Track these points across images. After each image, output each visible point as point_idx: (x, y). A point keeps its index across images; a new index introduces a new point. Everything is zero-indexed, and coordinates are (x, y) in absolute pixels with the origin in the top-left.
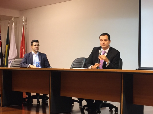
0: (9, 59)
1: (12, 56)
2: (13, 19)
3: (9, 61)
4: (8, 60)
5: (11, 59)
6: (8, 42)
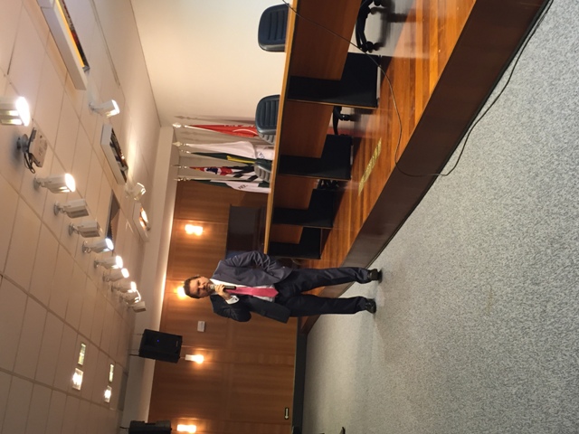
0: (255, 158)
1: (249, 151)
2: (178, 144)
3: (260, 157)
4: (258, 159)
5: (256, 153)
6: (223, 156)
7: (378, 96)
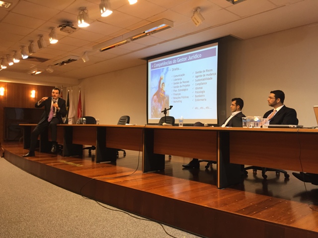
1: (71, 115)
4: (68, 119)
7: (101, 163)
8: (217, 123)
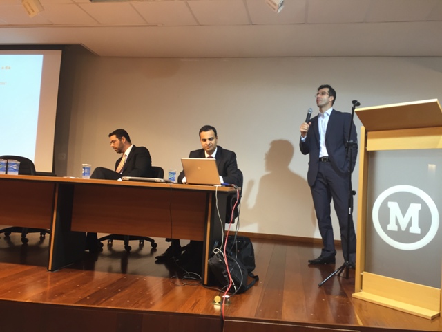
8: (51, 171)
